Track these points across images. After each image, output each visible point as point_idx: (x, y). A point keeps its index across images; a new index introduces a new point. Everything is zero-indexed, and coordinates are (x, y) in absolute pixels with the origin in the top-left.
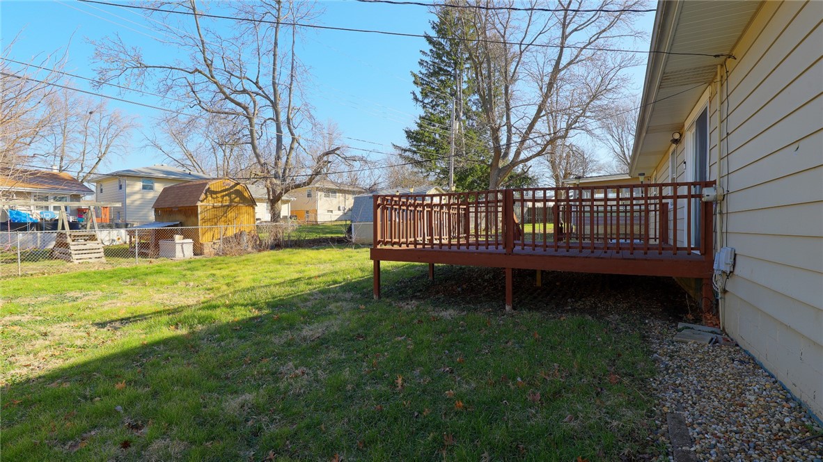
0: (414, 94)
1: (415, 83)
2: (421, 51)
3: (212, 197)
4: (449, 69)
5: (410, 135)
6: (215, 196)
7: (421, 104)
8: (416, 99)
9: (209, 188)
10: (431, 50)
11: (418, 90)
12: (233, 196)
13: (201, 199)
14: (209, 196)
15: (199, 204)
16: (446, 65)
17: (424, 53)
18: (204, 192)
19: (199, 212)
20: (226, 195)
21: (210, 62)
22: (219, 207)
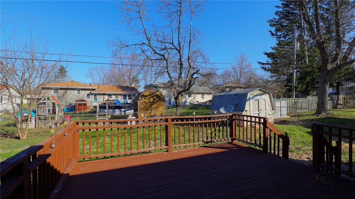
0: (271, 32)
1: (270, 25)
2: (276, 6)
3: (144, 98)
4: (295, 12)
5: (269, 55)
6: (146, 98)
7: (276, 36)
8: (273, 35)
9: (143, 94)
10: (282, 4)
11: (273, 29)
12: (155, 97)
13: (139, 99)
14: (143, 98)
15: (138, 101)
16: (292, 10)
17: (278, 7)
18: (141, 96)
19: (138, 105)
20: (151, 97)
21: (149, 39)
22: (148, 103)
